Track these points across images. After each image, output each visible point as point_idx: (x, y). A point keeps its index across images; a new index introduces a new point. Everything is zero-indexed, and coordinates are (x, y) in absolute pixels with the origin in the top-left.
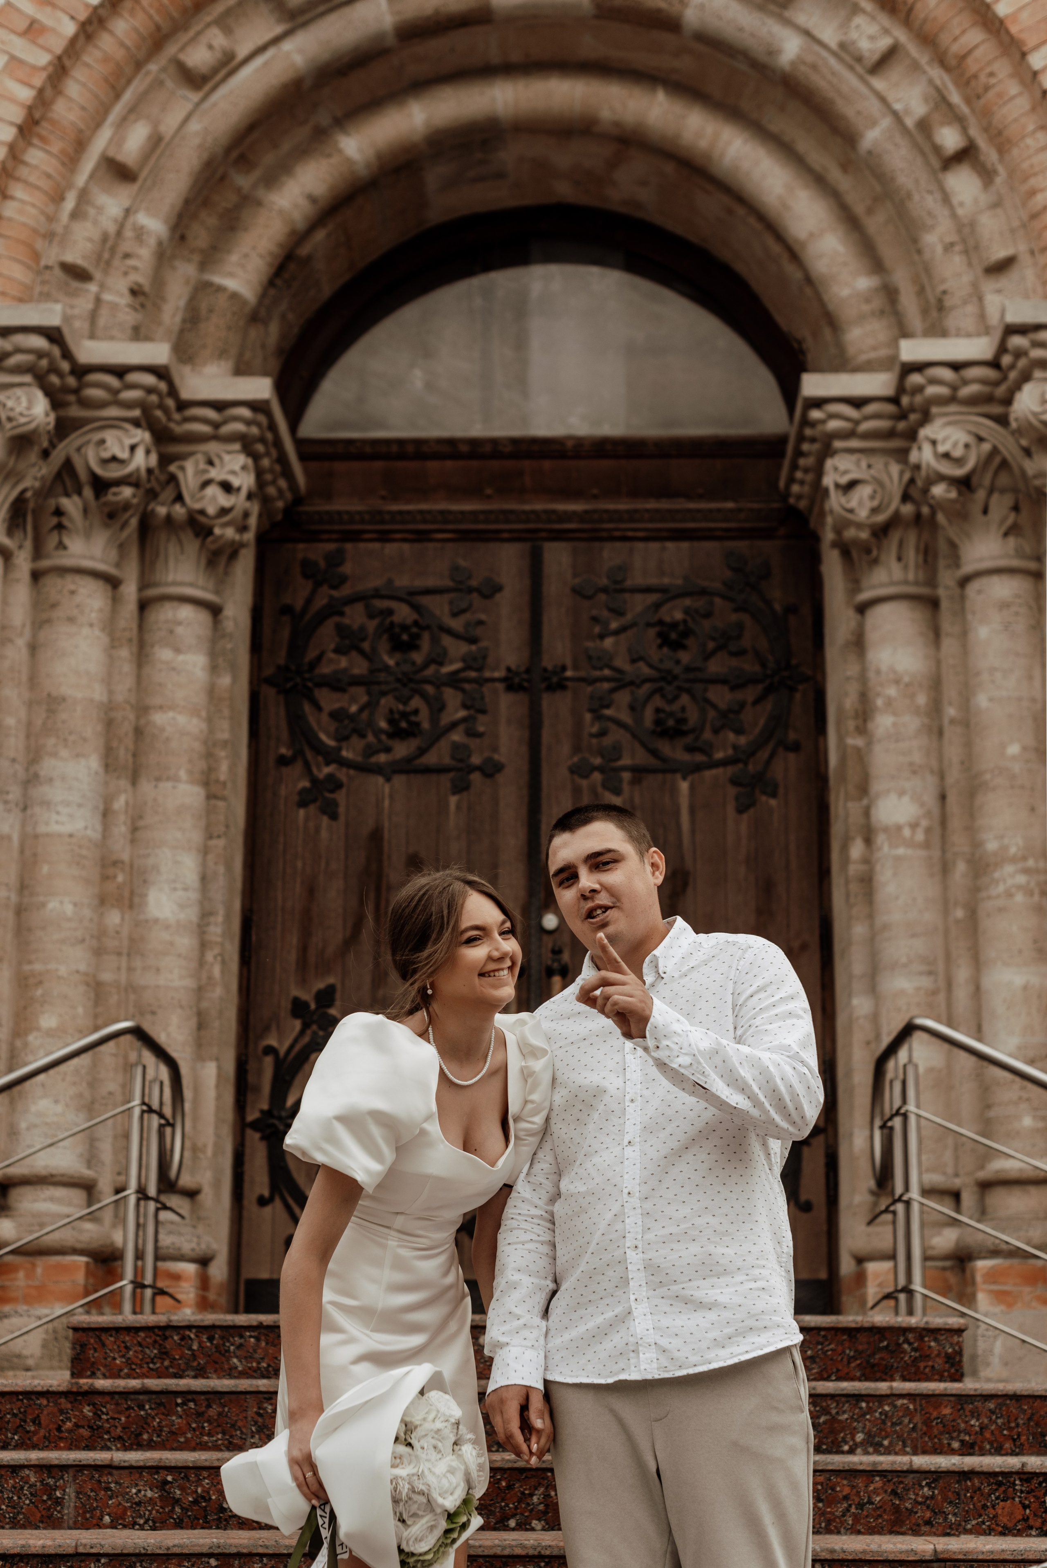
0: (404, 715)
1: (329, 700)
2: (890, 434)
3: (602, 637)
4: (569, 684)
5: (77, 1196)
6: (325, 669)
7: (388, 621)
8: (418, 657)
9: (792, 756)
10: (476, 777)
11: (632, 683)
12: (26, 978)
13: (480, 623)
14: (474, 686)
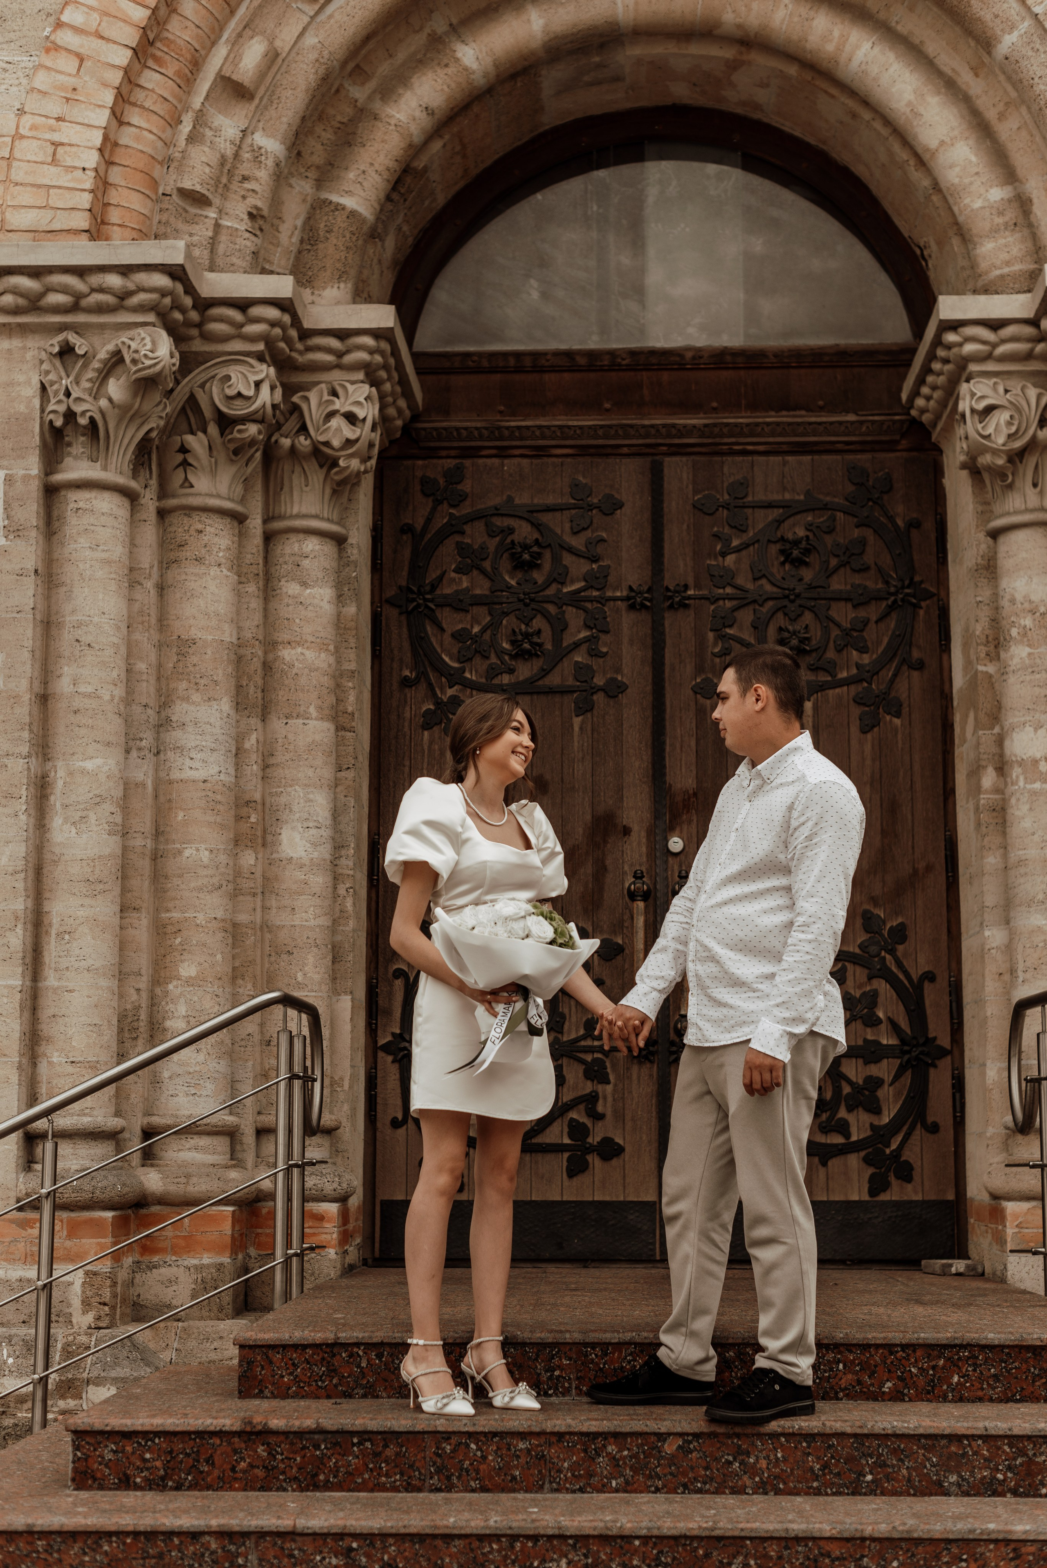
0: (527, 635)
1: (452, 621)
2: (1029, 356)
3: (724, 555)
4: (692, 602)
5: (221, 1144)
6: (448, 591)
7: (509, 540)
8: (539, 577)
9: (915, 674)
10: (599, 698)
11: (755, 601)
12: (164, 926)
13: (603, 540)
14: (596, 605)
